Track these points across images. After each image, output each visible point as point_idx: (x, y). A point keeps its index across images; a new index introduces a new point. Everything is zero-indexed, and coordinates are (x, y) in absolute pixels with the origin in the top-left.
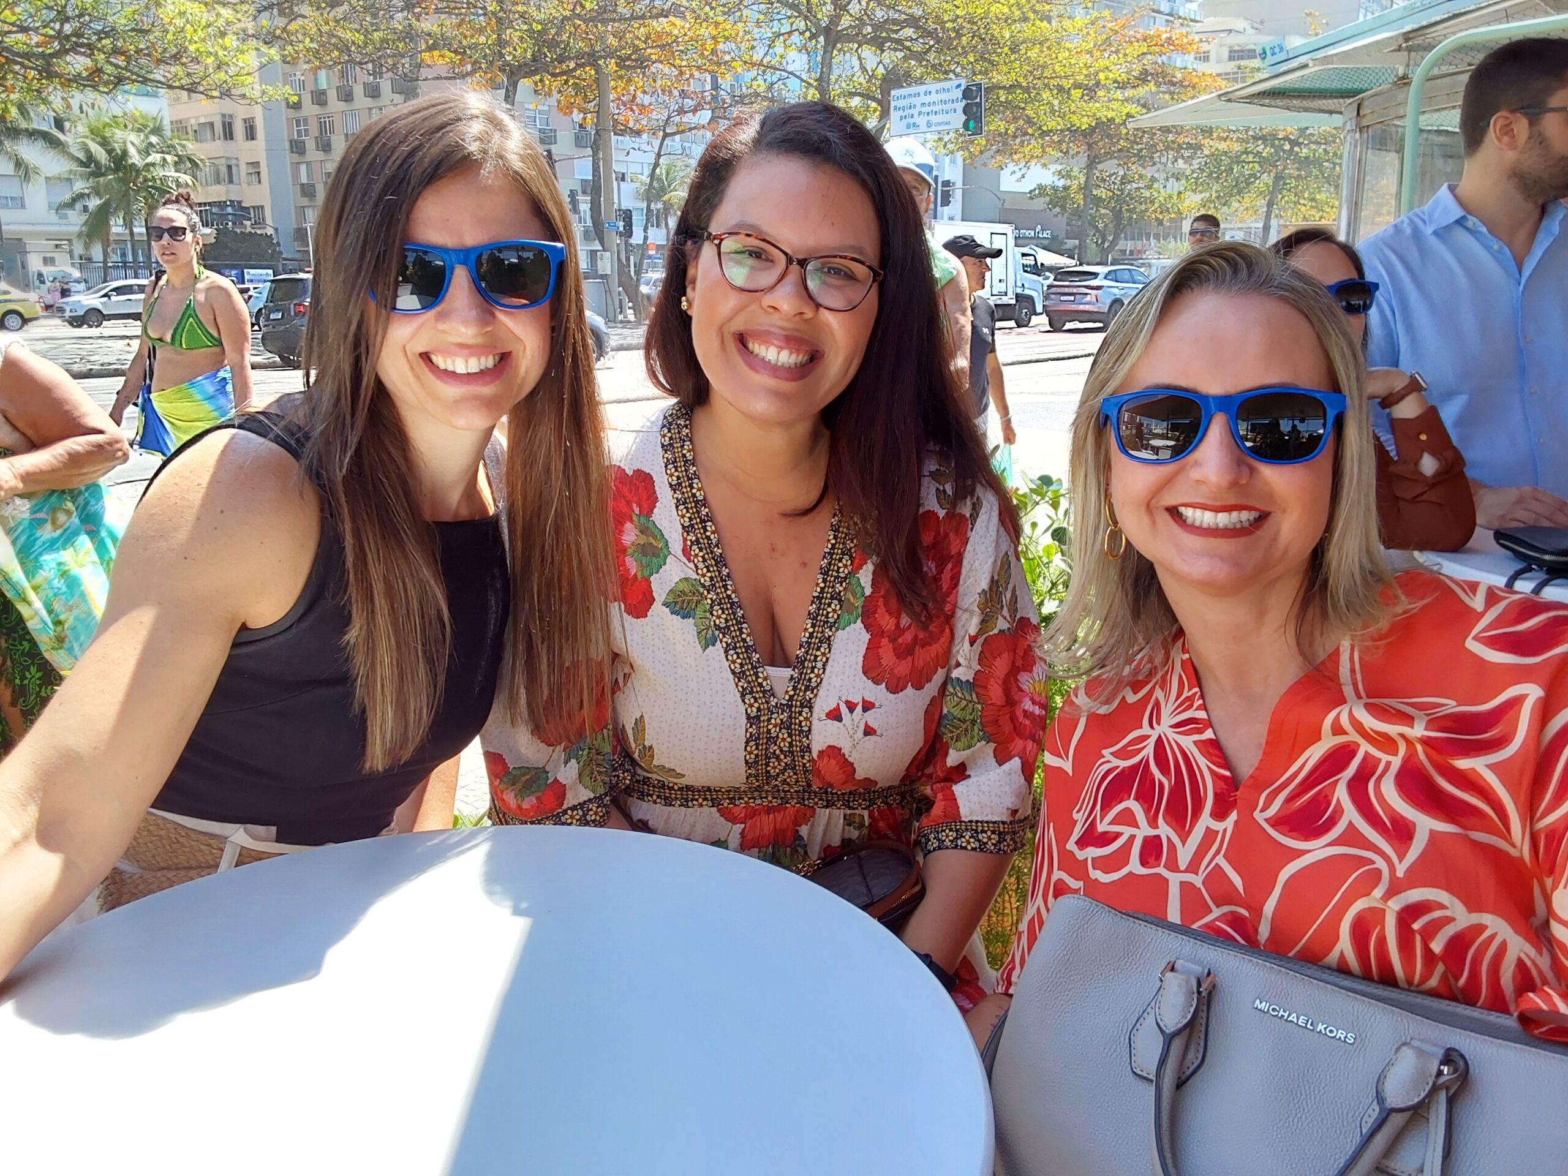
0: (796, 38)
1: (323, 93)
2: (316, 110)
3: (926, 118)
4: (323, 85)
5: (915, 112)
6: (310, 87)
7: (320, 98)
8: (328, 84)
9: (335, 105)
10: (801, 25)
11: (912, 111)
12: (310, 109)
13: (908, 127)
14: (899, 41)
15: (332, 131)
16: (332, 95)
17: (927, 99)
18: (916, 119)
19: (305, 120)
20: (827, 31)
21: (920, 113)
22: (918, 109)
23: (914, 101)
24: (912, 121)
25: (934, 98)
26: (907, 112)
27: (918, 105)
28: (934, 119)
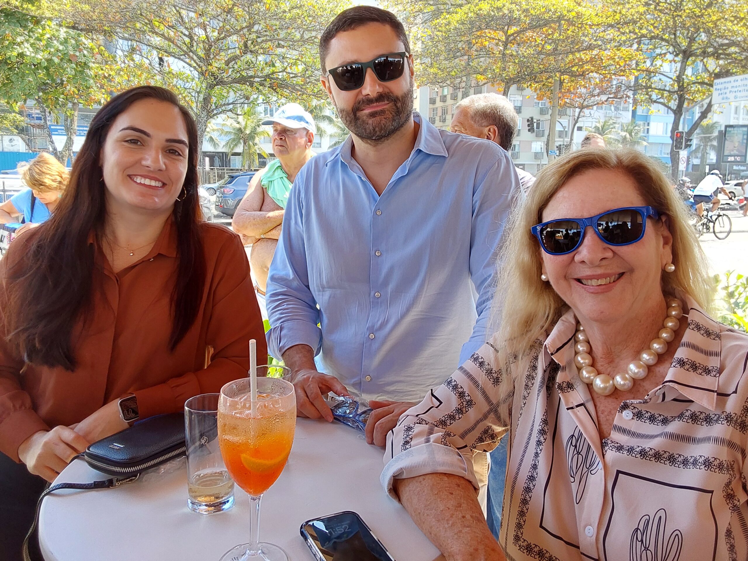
0: (670, 57)
1: (445, 96)
2: (442, 104)
3: (734, 94)
4: (446, 93)
5: (727, 91)
6: (440, 94)
7: (444, 99)
8: (448, 92)
9: (449, 101)
10: (671, 49)
11: (725, 91)
12: (439, 104)
13: (723, 99)
14: (729, 55)
15: (447, 113)
16: (449, 97)
17: (735, 84)
18: (728, 95)
19: (437, 108)
20: (684, 52)
21: (730, 91)
22: (730, 89)
23: (727, 85)
24: (725, 96)
25: (740, 83)
26: (722, 91)
27: (730, 87)
28: (739, 94)
